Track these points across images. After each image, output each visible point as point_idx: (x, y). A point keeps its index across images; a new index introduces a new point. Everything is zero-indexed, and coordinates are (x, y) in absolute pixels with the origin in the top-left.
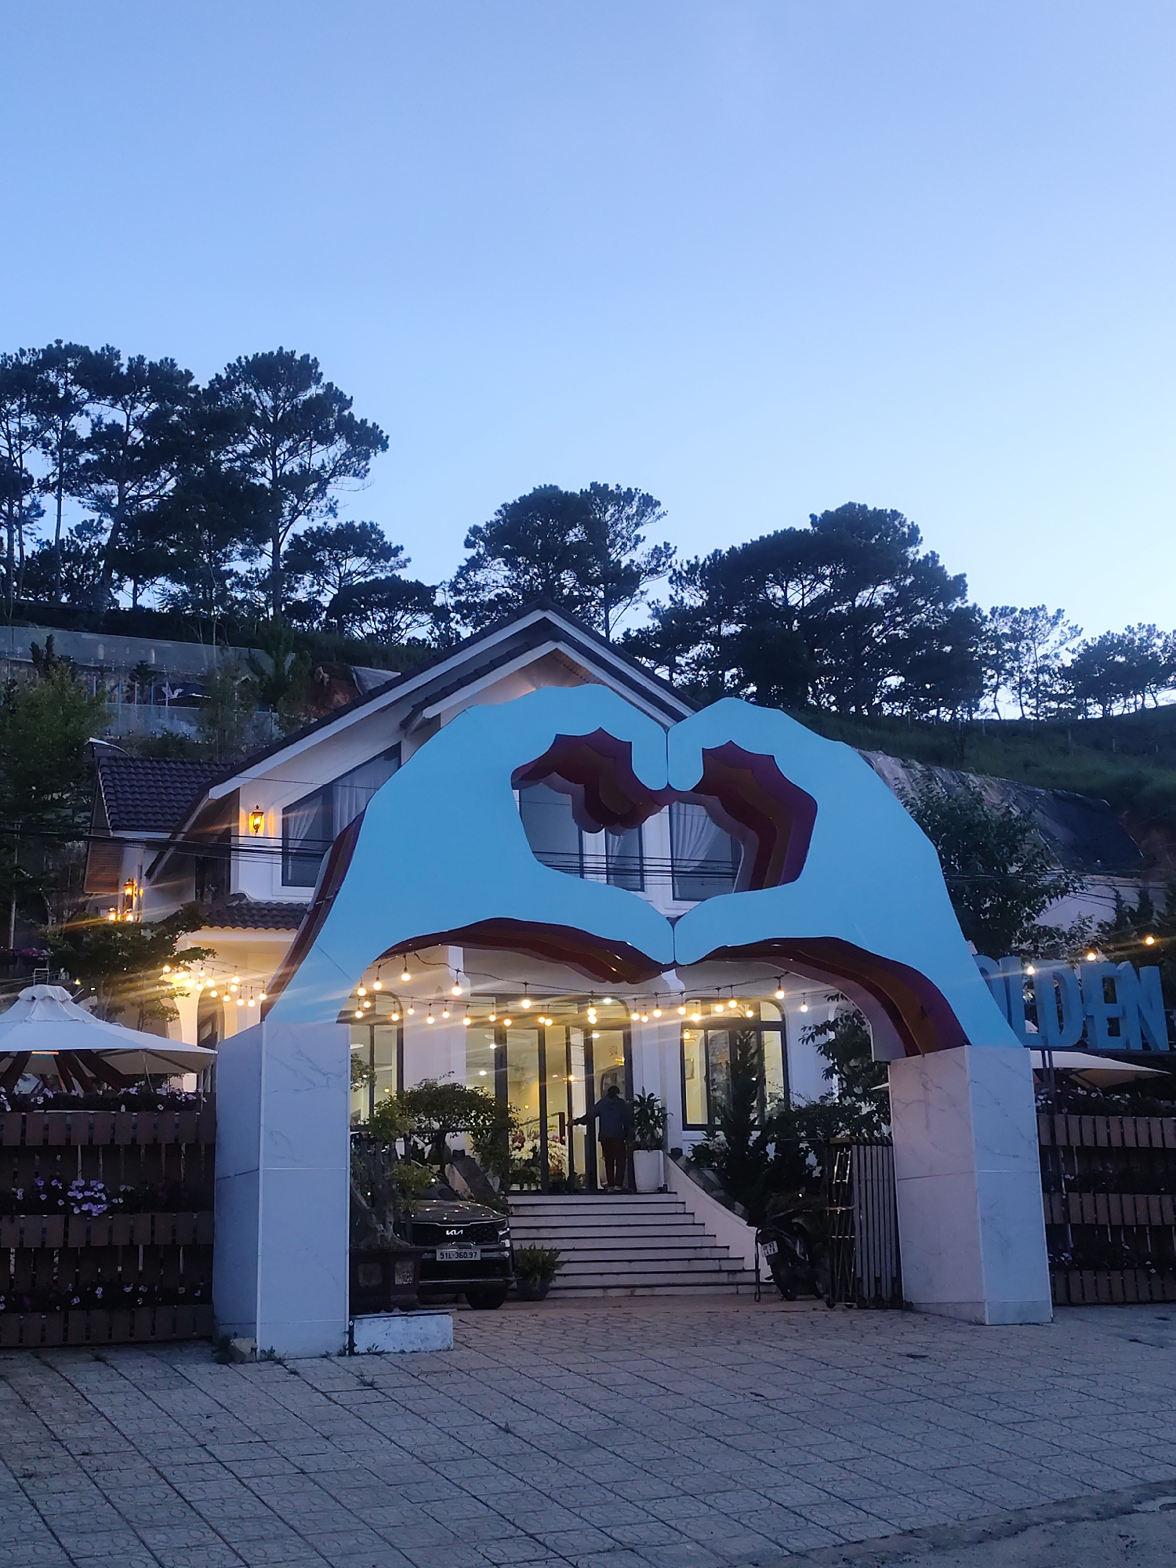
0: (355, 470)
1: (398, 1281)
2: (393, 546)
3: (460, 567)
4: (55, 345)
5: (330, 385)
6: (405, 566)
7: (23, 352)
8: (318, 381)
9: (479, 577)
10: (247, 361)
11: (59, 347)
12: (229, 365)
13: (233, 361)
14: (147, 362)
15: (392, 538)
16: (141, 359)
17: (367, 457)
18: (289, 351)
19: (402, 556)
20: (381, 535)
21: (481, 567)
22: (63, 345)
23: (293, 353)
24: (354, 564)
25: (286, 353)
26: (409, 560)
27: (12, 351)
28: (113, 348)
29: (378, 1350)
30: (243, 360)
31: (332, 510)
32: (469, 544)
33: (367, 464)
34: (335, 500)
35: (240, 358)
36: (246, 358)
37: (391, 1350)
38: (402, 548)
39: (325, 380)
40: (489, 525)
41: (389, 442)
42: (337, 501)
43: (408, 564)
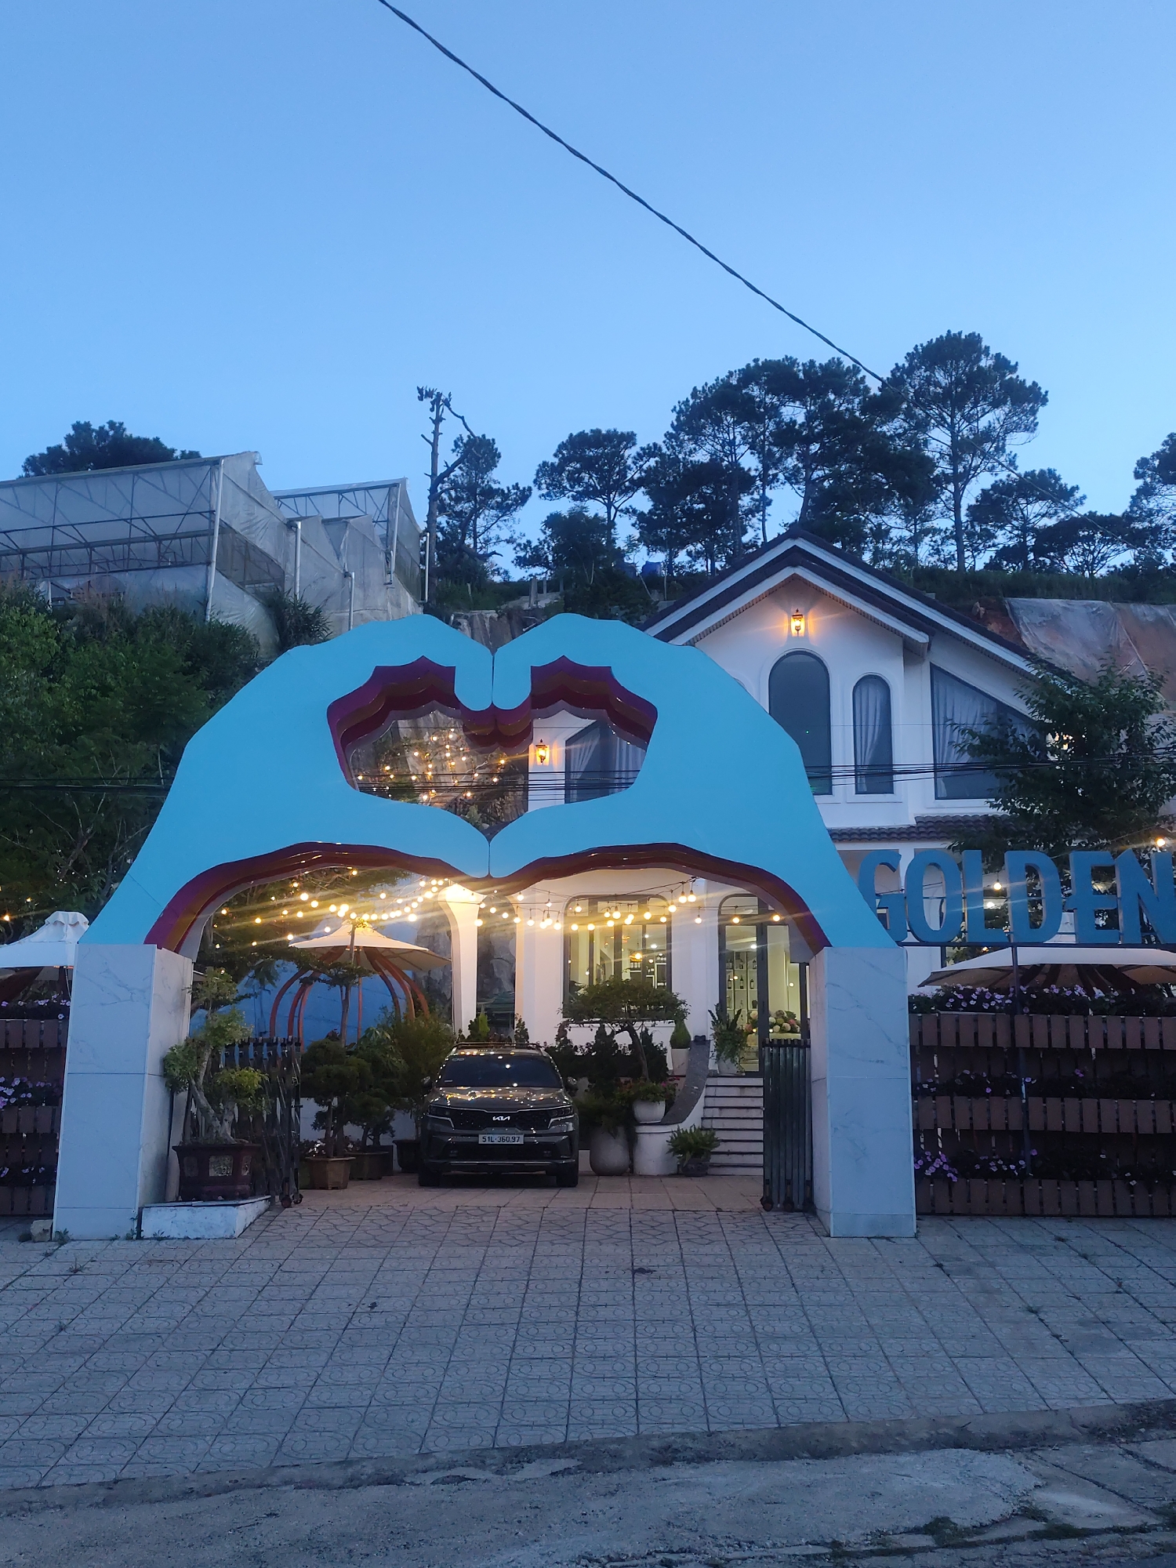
0: (1026, 426)
1: (212, 1173)
2: (1069, 487)
3: (1132, 497)
4: (752, 364)
5: (998, 355)
6: (1082, 503)
7: (731, 374)
8: (987, 355)
9: (1152, 504)
10: (923, 348)
11: (757, 366)
12: (908, 354)
13: (911, 350)
14: (817, 364)
15: (1067, 481)
16: (812, 362)
17: (1034, 412)
18: (956, 332)
19: (1078, 495)
20: (1058, 479)
21: (1152, 494)
22: (760, 363)
23: (960, 333)
24: (1037, 508)
25: (954, 334)
26: (1084, 497)
27: (723, 375)
28: (791, 358)
29: (163, 1236)
30: (919, 347)
31: (1012, 463)
32: (1137, 475)
33: (1035, 419)
34: (1013, 454)
35: (917, 346)
36: (922, 345)
37: (176, 1236)
38: (1077, 488)
39: (993, 352)
40: (1156, 455)
41: (1048, 397)
42: (1015, 455)
43: (1084, 501)
